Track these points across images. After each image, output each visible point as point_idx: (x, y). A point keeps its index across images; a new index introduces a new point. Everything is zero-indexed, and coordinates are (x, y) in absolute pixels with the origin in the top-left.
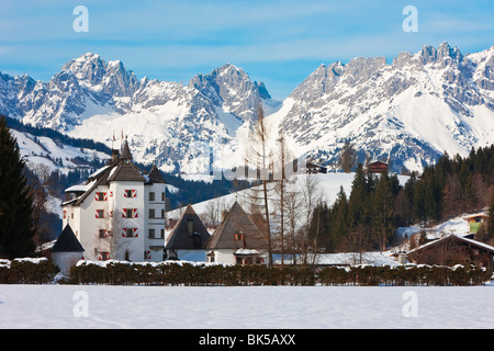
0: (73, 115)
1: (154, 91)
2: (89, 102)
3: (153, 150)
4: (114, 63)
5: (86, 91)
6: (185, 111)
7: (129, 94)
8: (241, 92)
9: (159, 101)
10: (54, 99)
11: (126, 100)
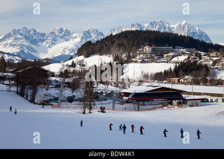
0: (54, 42)
1: (74, 35)
2: (58, 39)
3: (70, 50)
4: (65, 29)
5: (58, 36)
6: (80, 40)
7: (68, 36)
8: (94, 35)
9: (75, 38)
10: (50, 38)
11: (68, 37)
